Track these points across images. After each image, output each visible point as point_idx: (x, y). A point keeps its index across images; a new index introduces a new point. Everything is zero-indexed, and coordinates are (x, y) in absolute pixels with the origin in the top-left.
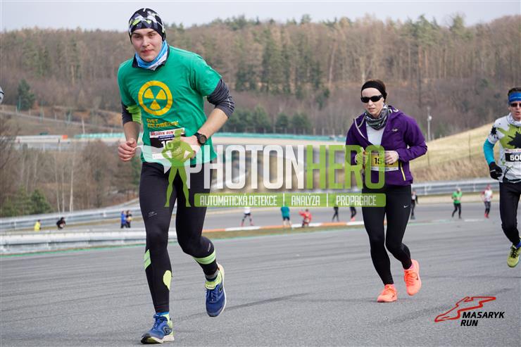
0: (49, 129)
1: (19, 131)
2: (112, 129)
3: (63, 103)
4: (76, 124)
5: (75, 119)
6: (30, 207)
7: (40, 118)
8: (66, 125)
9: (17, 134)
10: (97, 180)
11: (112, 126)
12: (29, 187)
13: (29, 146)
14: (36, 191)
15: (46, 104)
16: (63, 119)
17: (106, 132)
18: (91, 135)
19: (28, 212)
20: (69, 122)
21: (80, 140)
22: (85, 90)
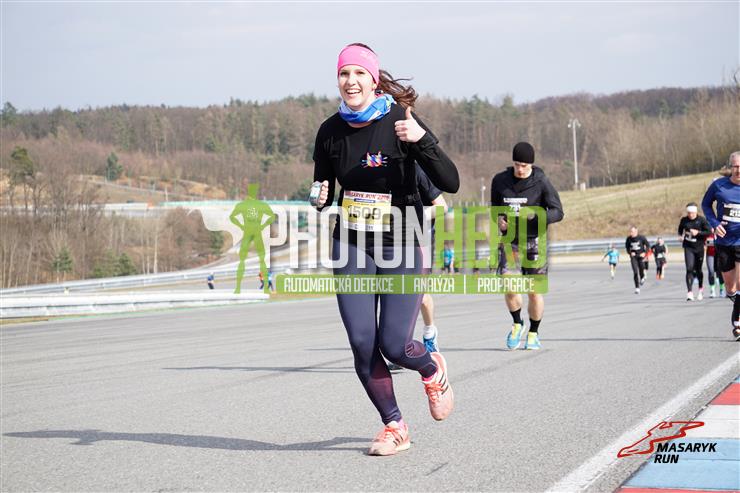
0: (135, 197)
1: (108, 200)
2: (192, 198)
3: (149, 174)
4: (160, 192)
5: (158, 189)
6: (118, 269)
7: (127, 187)
8: (150, 194)
9: (106, 202)
10: (179, 245)
11: (193, 195)
12: (117, 251)
13: (118, 214)
14: (124, 255)
15: (133, 176)
16: (148, 188)
17: (187, 200)
18: (173, 203)
19: (116, 274)
20: (153, 191)
21: (162, 208)
22: (168, 162)
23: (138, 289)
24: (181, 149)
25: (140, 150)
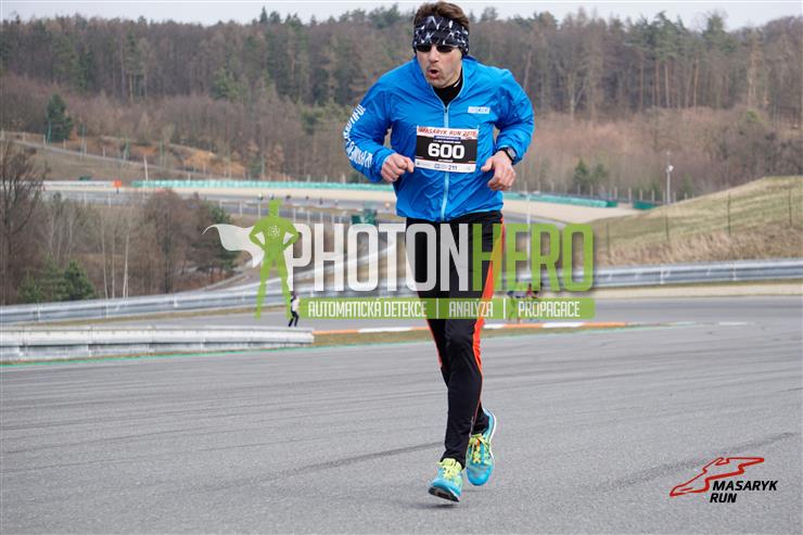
0: (94, 171)
1: (48, 173)
2: (189, 174)
3: (116, 132)
4: (135, 164)
5: (132, 158)
6: (64, 289)
7: (81, 154)
8: (119, 166)
9: (44, 178)
10: (166, 251)
11: (190, 169)
12: (62, 258)
13: (64, 197)
14: (72, 265)
15: (90, 134)
16: (116, 157)
17: (181, 177)
18: (157, 182)
19: (59, 296)
20: (123, 162)
21: (139, 190)
22: (150, 114)
23: (97, 322)
24: (173, 93)
25: (103, 93)
